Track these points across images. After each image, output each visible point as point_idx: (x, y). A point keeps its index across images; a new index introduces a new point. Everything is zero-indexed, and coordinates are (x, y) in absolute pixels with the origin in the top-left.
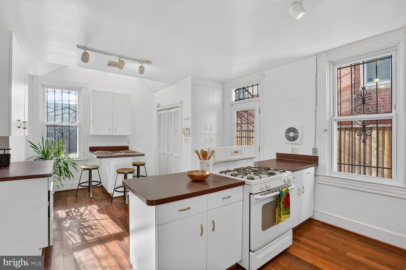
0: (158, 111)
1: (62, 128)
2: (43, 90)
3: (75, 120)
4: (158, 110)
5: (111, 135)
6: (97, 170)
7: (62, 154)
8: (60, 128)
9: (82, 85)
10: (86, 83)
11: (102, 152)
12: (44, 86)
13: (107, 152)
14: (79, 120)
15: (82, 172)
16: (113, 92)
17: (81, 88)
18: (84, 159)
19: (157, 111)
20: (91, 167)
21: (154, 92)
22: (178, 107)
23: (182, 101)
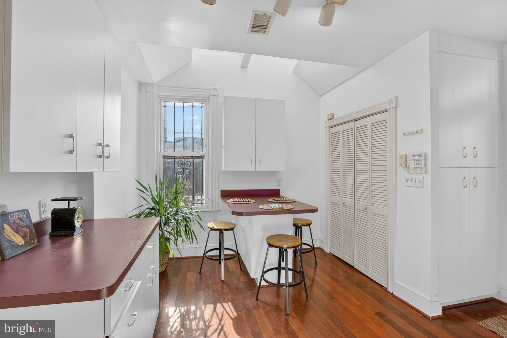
0: (330, 127)
1: (183, 160)
2: (159, 105)
3: (201, 146)
4: (330, 125)
5: (254, 170)
6: (232, 231)
7: (181, 202)
8: (181, 161)
9: (210, 92)
10: (215, 88)
11: (240, 201)
12: (160, 98)
13: (249, 201)
14: (206, 147)
15: (209, 232)
16: (256, 98)
17: (209, 98)
18: (213, 210)
19: (328, 128)
20: (222, 227)
21: (320, 96)
22: (386, 111)
23: (397, 97)
